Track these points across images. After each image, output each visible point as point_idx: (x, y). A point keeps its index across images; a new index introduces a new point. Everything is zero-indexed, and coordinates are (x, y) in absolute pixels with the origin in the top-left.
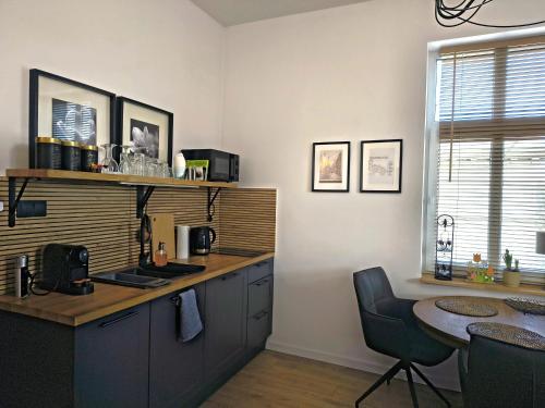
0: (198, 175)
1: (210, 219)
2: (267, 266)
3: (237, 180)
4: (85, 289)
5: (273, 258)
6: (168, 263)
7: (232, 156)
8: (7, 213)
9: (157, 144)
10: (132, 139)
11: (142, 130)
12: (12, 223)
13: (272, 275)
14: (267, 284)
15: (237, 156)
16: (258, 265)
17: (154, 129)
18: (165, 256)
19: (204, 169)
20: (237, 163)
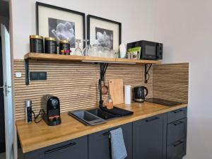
0: (134, 56)
1: (146, 82)
2: (182, 112)
3: (161, 59)
4: (55, 122)
5: (186, 107)
6: (114, 107)
7: (158, 44)
8: (24, 78)
9: (112, 41)
10: (96, 38)
11: (103, 33)
12: (27, 83)
13: (186, 118)
14: (182, 124)
15: (162, 44)
16: (175, 112)
17: (110, 33)
18: (112, 102)
19: (138, 52)
20: (161, 48)
